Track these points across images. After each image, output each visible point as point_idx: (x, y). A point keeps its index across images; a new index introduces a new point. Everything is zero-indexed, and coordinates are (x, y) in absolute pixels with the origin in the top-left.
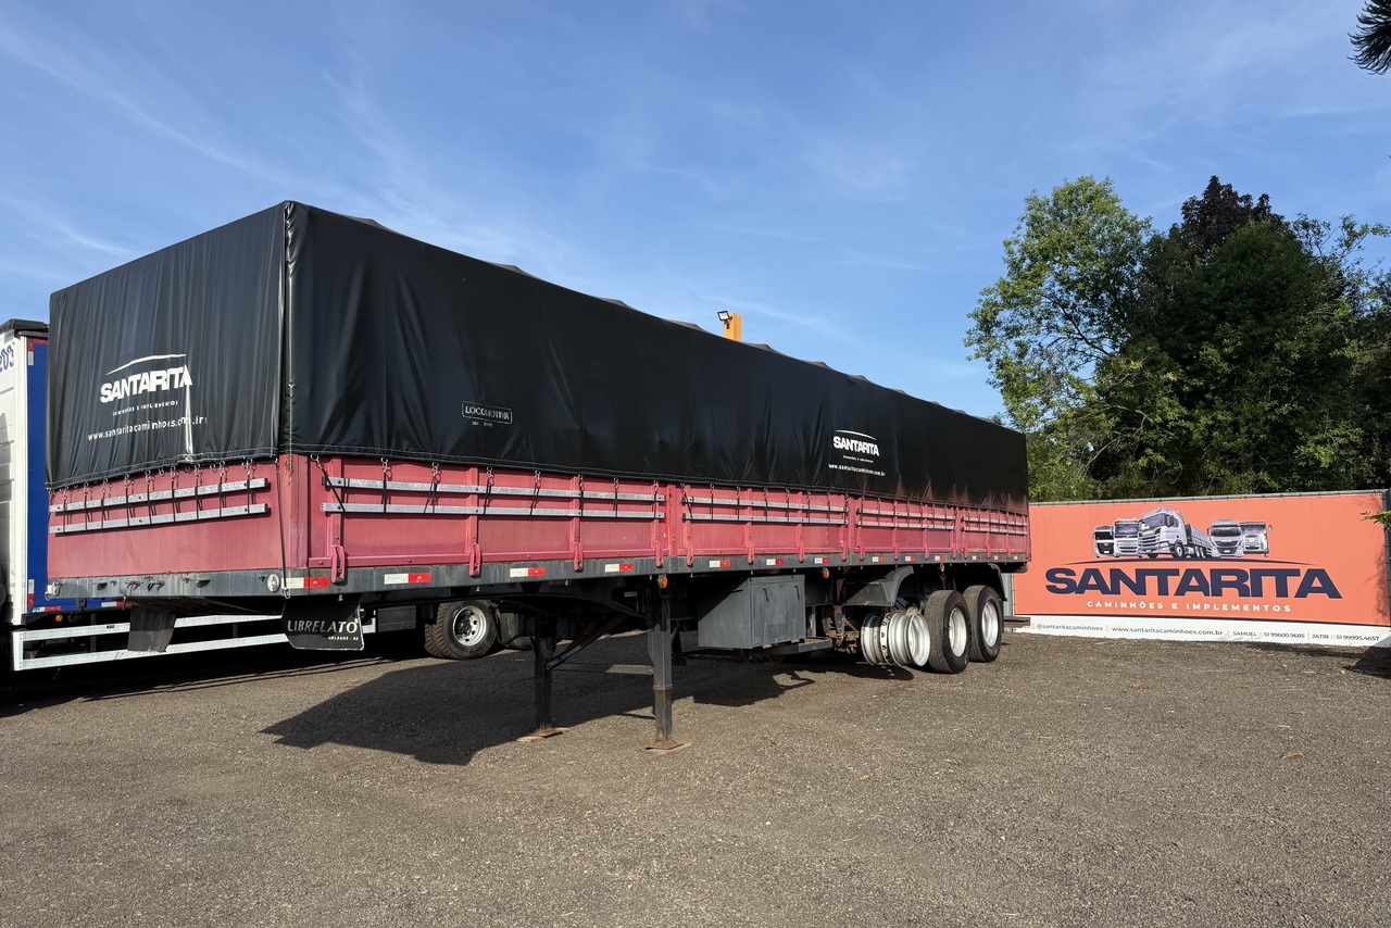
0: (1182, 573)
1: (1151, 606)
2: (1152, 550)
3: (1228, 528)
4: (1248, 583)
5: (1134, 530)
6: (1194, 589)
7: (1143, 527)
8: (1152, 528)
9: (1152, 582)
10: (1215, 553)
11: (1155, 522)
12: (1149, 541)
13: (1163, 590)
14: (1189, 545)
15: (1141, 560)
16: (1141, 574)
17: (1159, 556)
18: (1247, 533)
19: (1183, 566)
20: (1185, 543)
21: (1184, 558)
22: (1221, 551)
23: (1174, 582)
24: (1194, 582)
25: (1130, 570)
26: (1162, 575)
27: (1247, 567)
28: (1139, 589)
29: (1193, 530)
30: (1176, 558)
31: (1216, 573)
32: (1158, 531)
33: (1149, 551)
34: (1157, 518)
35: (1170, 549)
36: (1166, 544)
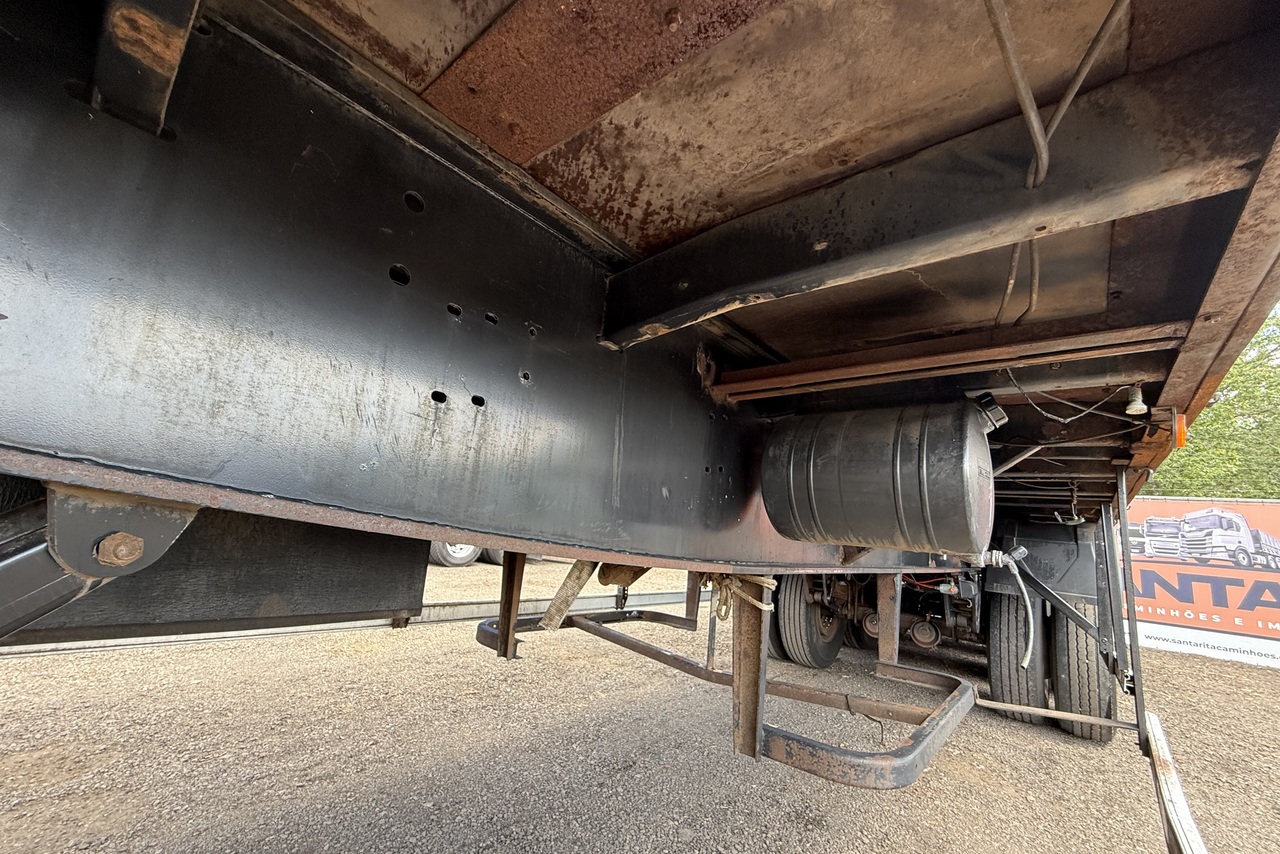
0: (1249, 585)
1: (1202, 616)
2: (1201, 554)
5: (1175, 531)
6: (1269, 605)
7: (1187, 527)
8: (1201, 530)
9: (1202, 592)
11: (1203, 524)
13: (1220, 600)
14: (1257, 553)
15: (1184, 563)
16: (1185, 580)
17: (1212, 562)
19: (1249, 576)
20: (1251, 549)
21: (1251, 566)
23: (1236, 596)
24: (1268, 597)
25: (1171, 575)
26: (1217, 582)
28: (1184, 595)
29: (1263, 536)
30: (1238, 566)
32: (1210, 534)
33: (1198, 555)
34: (1208, 520)
35: (1230, 556)
36: (1223, 549)
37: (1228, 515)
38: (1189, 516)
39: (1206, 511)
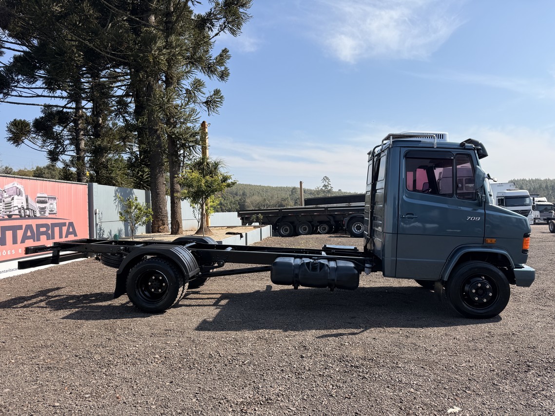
0: (24, 228)
1: (9, 253)
3: (43, 199)
4: (50, 232)
6: (29, 238)
7: (5, 195)
8: (10, 196)
10: (38, 215)
11: (11, 192)
12: (8, 206)
14: (26, 209)
15: (4, 219)
16: (5, 229)
17: (14, 217)
18: (50, 201)
19: (24, 223)
20: (25, 208)
21: (25, 217)
22: (40, 212)
24: (29, 234)
26: (14, 229)
27: (49, 222)
29: (29, 199)
30: (21, 217)
31: (38, 226)
32: (13, 199)
33: (8, 213)
34: (13, 190)
35: (20, 212)
36: (17, 208)
37: (19, 186)
38: (6, 187)
39: (12, 184)
